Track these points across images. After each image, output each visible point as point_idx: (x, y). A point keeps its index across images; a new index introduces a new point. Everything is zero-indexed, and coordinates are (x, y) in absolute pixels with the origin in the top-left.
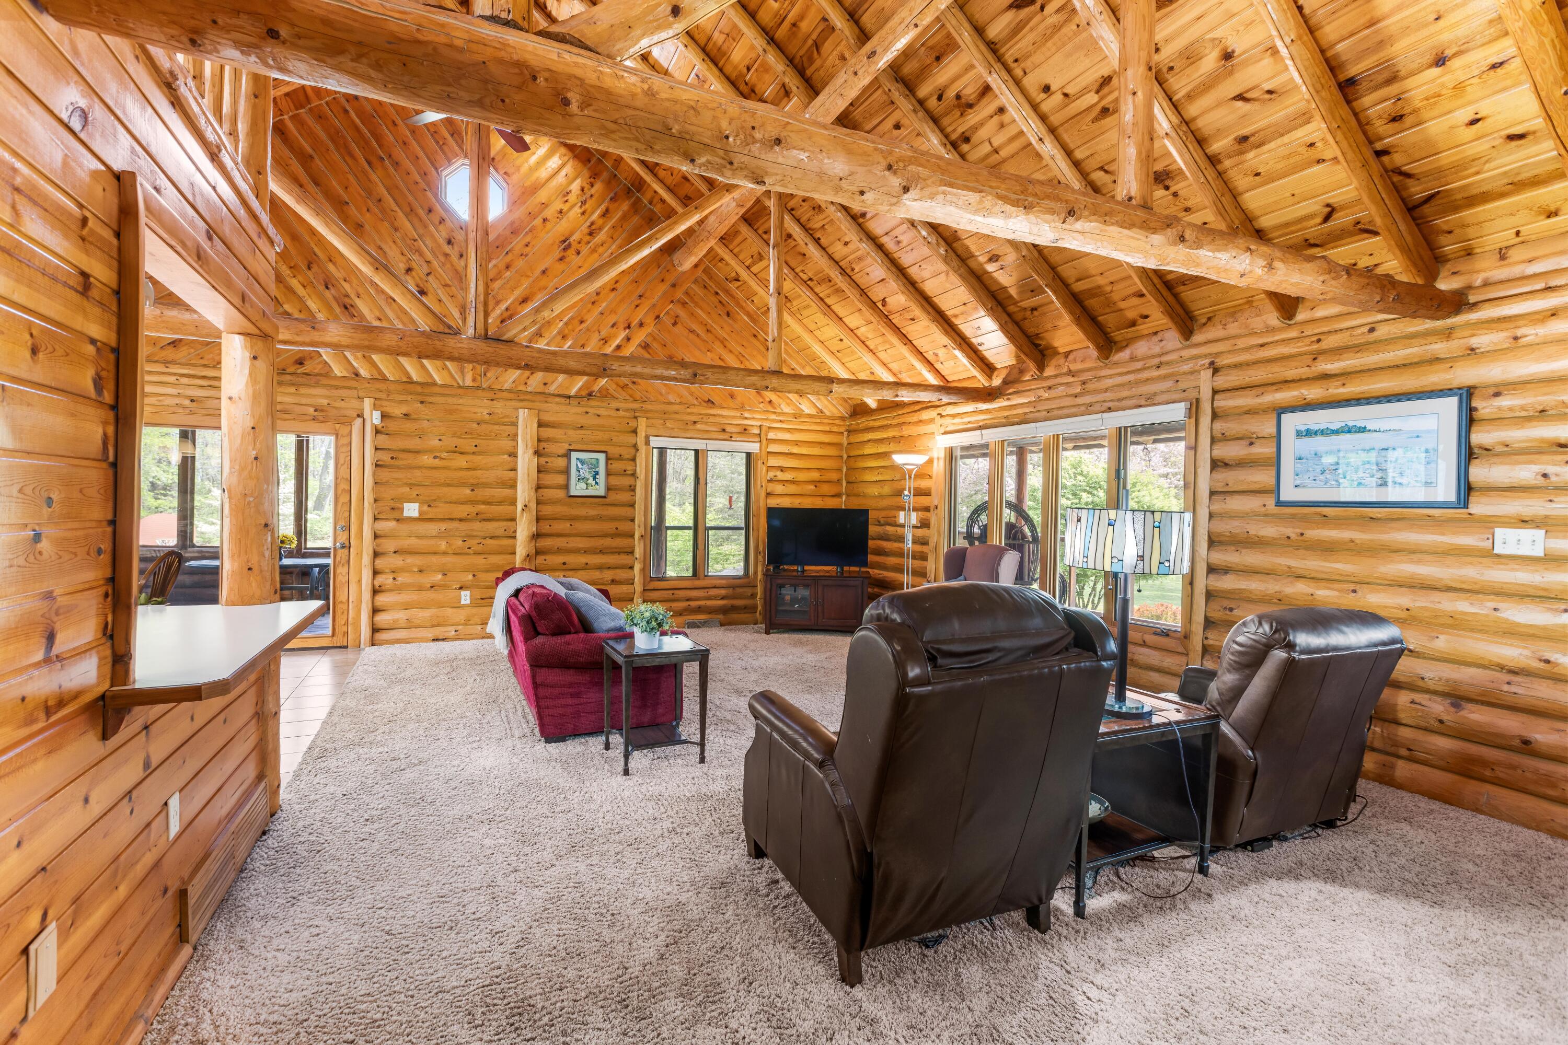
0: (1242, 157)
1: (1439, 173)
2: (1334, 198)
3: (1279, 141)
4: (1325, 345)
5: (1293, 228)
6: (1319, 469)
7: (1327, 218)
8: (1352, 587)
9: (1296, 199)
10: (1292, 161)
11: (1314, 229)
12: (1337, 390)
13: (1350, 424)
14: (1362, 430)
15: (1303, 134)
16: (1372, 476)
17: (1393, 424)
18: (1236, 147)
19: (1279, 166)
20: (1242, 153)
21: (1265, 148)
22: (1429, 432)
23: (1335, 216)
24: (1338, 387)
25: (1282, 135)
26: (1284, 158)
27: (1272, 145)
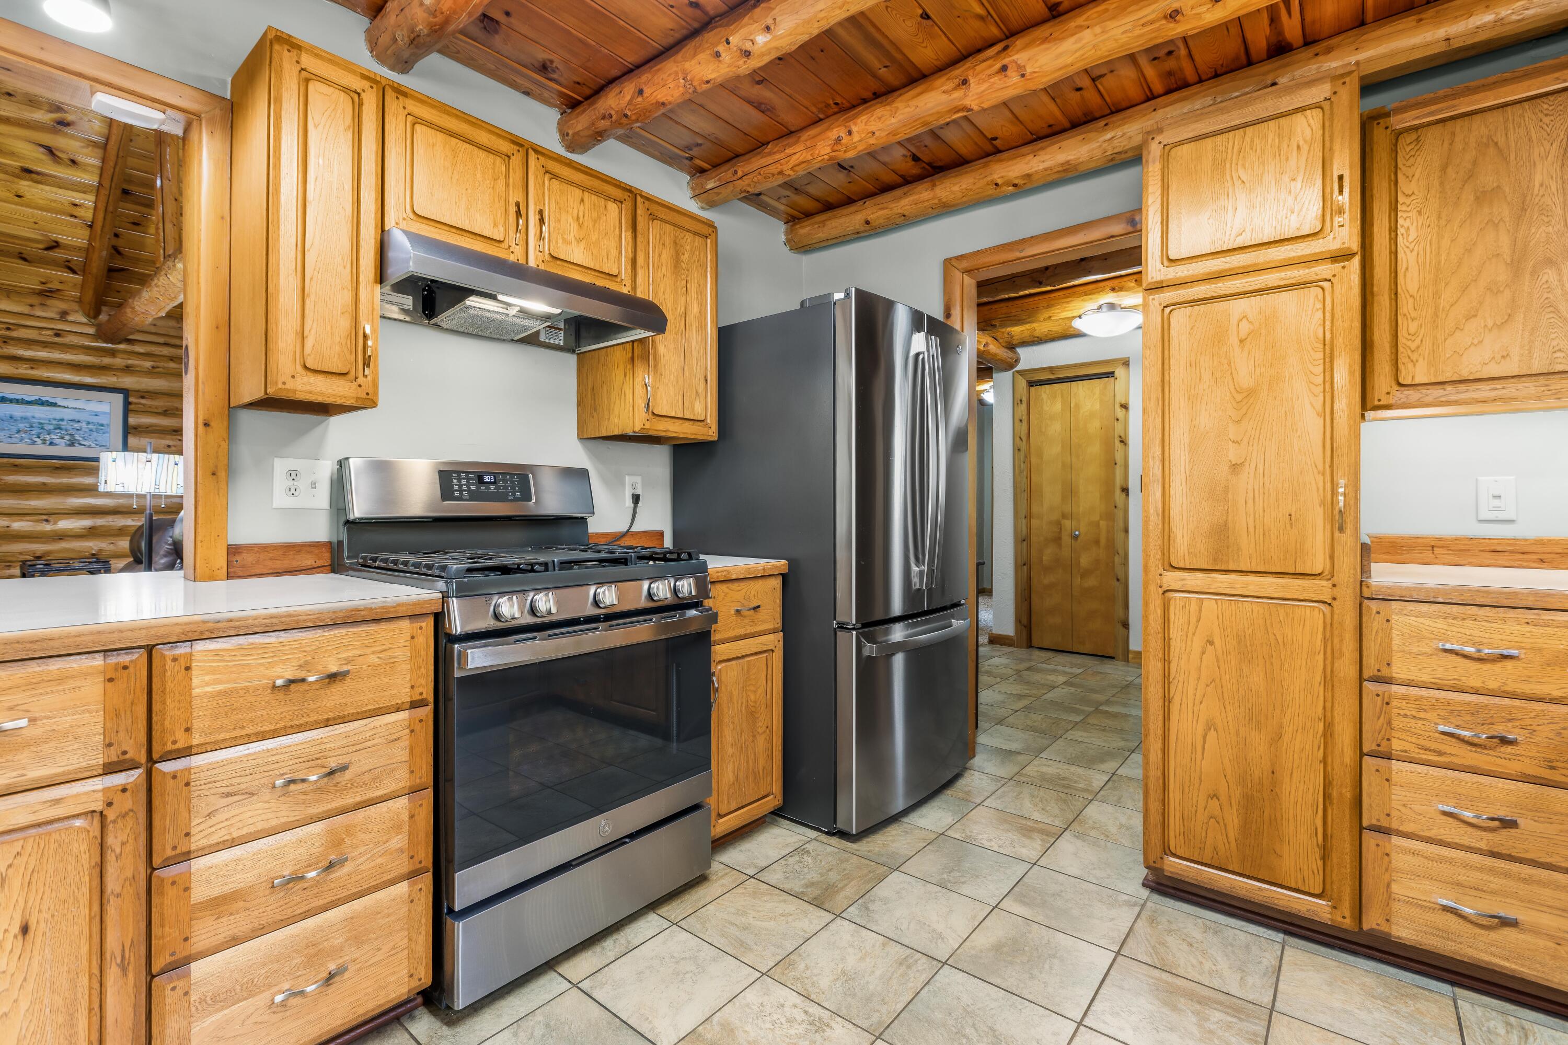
0: (16, 180)
1: (136, 260)
2: (63, 239)
3: (55, 189)
4: (14, 334)
5: (17, 241)
6: (14, 429)
7: (49, 249)
8: (44, 517)
9: (36, 226)
10: (54, 205)
11: (33, 250)
12: (23, 370)
13: (44, 399)
14: (54, 405)
15: (78, 198)
16: (62, 438)
17: (79, 404)
18: (17, 171)
19: (41, 202)
20: (18, 177)
21: (40, 186)
22: (104, 413)
23: (57, 250)
24: (27, 369)
25: (60, 187)
26: (49, 200)
27: (48, 188)
